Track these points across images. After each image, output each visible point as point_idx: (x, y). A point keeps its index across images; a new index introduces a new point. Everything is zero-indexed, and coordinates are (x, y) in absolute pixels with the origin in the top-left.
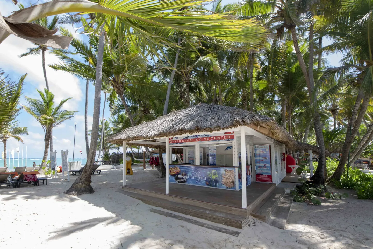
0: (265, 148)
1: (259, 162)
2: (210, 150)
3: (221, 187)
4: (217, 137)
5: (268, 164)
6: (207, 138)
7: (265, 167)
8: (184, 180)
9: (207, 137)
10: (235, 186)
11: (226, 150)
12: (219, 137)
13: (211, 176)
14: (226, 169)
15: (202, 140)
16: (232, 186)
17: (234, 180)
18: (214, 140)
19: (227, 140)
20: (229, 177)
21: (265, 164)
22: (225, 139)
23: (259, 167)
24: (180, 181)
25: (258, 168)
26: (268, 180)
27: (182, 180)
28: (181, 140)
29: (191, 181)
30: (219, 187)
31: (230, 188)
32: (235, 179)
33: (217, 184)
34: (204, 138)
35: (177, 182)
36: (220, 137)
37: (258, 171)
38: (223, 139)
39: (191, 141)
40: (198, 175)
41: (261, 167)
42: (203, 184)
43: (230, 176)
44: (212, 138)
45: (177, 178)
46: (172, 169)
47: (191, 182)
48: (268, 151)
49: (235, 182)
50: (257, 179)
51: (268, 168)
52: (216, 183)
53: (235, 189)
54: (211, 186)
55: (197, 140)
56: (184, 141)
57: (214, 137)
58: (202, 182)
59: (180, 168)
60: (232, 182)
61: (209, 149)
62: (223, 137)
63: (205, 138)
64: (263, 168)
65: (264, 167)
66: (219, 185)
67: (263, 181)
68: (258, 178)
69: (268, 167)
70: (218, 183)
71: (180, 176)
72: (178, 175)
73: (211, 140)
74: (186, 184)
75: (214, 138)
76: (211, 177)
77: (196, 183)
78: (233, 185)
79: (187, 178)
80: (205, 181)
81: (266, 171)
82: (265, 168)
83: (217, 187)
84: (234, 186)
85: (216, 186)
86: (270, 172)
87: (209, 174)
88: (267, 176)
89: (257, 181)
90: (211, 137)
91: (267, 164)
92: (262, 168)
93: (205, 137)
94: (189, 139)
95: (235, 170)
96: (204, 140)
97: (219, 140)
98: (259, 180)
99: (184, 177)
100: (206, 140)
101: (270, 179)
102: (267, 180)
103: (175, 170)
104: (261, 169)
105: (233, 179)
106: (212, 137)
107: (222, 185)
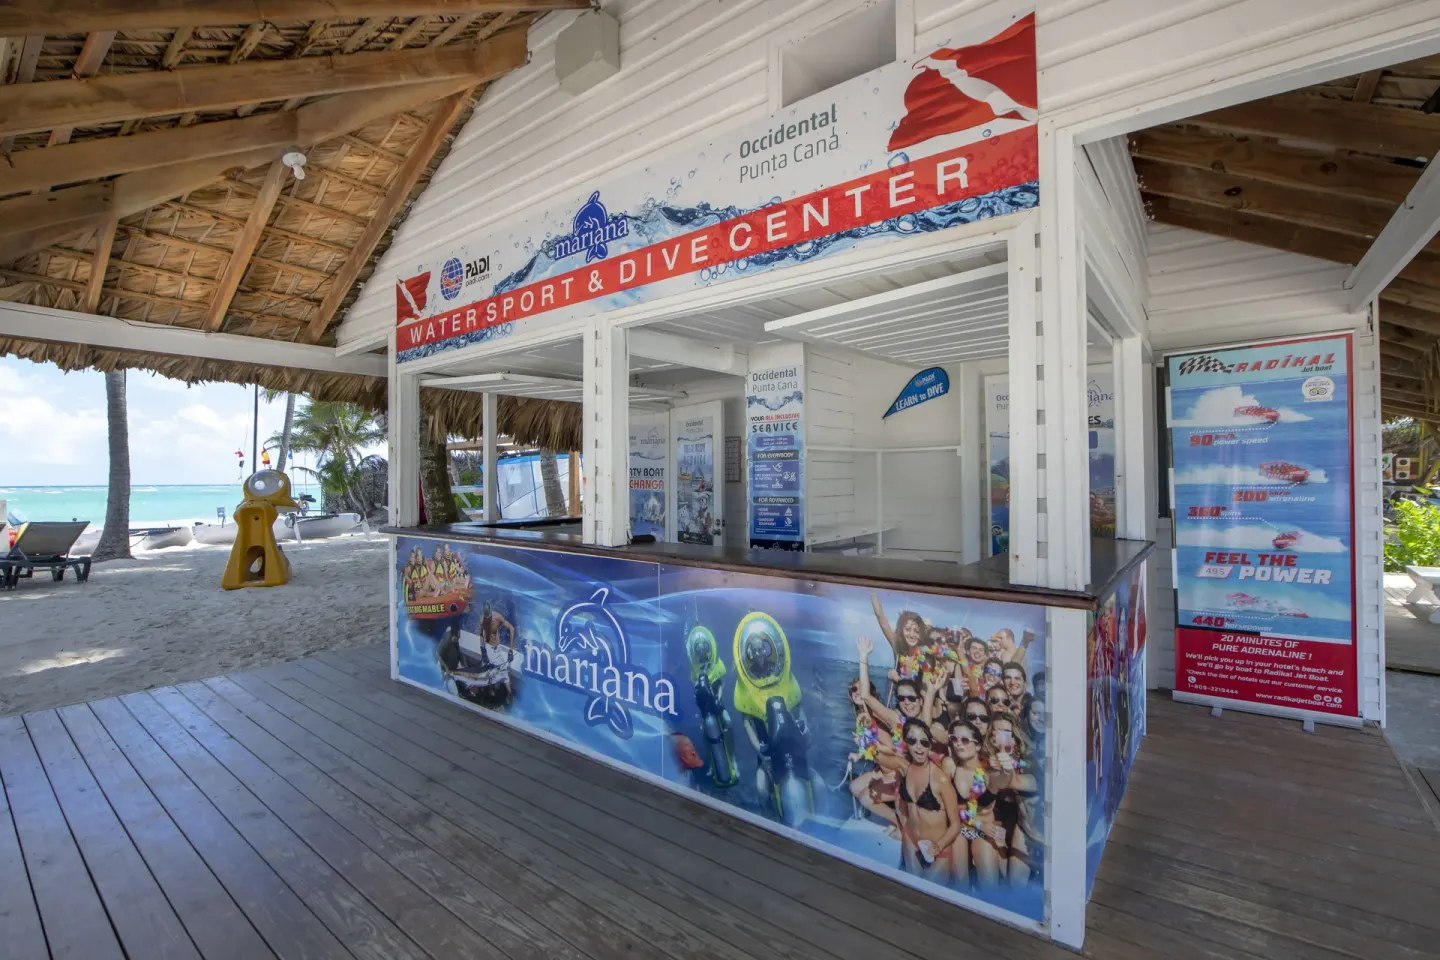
0: (1292, 373)
1: (1217, 511)
2: (751, 401)
3: (833, 835)
4: (795, 208)
5: (1323, 532)
6: (685, 241)
7: (1281, 556)
8: (498, 677)
9: (686, 230)
10: (1036, 875)
11: (892, 410)
12: (816, 199)
13: (730, 679)
14: (905, 617)
15: (641, 280)
16: (987, 854)
17: (1024, 783)
18: (766, 254)
19: (929, 226)
20: (945, 719)
21: (1288, 528)
22: (899, 213)
23: (1218, 556)
24: (469, 681)
25: (1205, 571)
26: (1309, 694)
27: (480, 680)
28: (475, 306)
29: (553, 702)
30: (809, 827)
31: (951, 880)
32: (1037, 772)
33: (793, 787)
34: (655, 249)
35: (452, 684)
36: (836, 196)
37: (1201, 600)
38: (867, 218)
39: (549, 307)
40: (602, 652)
41: (1239, 558)
42: (648, 757)
43: (967, 719)
44: (739, 240)
45: (452, 657)
46: (416, 566)
47: (551, 710)
48: (1328, 396)
49: (1042, 810)
50: (1184, 666)
51: (1323, 576)
52: (777, 775)
53: (1036, 907)
54: (719, 785)
55: (595, 281)
56: (499, 309)
57: (756, 219)
58: (637, 733)
59: (471, 570)
60: (983, 800)
61: (749, 392)
62: (877, 185)
63: (669, 245)
64: (1263, 573)
65: (1275, 561)
66: (813, 802)
67: (1247, 692)
68: (1192, 664)
69: (1317, 560)
70: (803, 775)
71: (470, 641)
72: (455, 633)
73: (735, 257)
74: (514, 719)
75: (760, 231)
76: (729, 693)
77: (585, 731)
78: (1008, 852)
79: (516, 665)
80: (661, 728)
81: (1287, 604)
82: (1281, 574)
83: (783, 817)
84: (1019, 866)
85: (773, 808)
86: (1342, 613)
87: (703, 656)
88: (1303, 646)
89: (1182, 685)
90: (725, 227)
91: (1306, 528)
92: (1245, 571)
93: (670, 231)
94: (536, 288)
95: (1039, 639)
96: (661, 272)
97: (820, 238)
98: (1200, 680)
99: (497, 655)
100: (684, 266)
101: (1333, 681)
102: (1301, 695)
103: (439, 584)
104: (1233, 575)
105: (1006, 760)
106: (739, 219)
107: (847, 815)
